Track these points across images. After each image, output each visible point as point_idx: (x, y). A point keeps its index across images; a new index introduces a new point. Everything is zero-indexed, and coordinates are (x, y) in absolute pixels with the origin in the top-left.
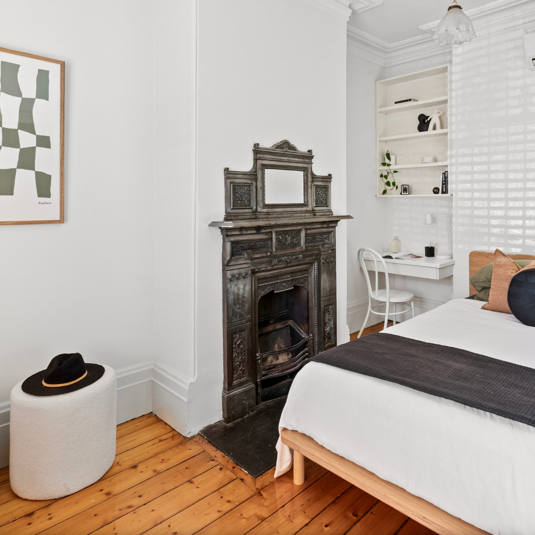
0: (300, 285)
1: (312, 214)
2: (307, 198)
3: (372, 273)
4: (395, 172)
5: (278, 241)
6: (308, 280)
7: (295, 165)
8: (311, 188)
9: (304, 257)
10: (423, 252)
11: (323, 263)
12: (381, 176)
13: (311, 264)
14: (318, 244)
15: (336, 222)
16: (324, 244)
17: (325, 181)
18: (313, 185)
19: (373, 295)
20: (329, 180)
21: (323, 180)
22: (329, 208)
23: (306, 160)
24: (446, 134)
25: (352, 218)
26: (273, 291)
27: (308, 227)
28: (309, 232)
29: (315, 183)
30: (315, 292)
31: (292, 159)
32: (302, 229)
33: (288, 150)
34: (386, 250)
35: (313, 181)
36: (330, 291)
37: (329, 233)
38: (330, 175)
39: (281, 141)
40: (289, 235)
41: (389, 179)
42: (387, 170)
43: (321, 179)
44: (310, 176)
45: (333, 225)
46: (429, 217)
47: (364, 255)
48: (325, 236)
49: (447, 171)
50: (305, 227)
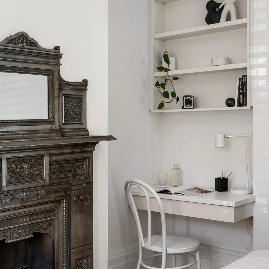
0: (42, 232)
1: (59, 134)
2: (52, 113)
3: (143, 213)
4: (175, 78)
5: (11, 172)
6: (53, 225)
7: (35, 66)
8: (58, 98)
9: (48, 193)
10: (212, 185)
11: (75, 201)
12: (157, 84)
13: (59, 202)
14: (68, 175)
15: (94, 144)
16: (77, 174)
17: (78, 90)
18: (61, 95)
19: (145, 242)
20: (83, 87)
21: (75, 87)
22: (83, 126)
23: (51, 61)
24: (244, 25)
25: (114, 139)
26: (4, 240)
27: (54, 151)
28: (55, 158)
29: (64, 92)
30: (63, 240)
31: (31, 58)
32: (44, 155)
33: (25, 46)
34: (162, 183)
35: (60, 90)
36: (84, 239)
37: (83, 160)
38: (85, 81)
39: (16, 34)
40: (27, 164)
41: (167, 89)
42: (164, 77)
43: (72, 87)
44: (56, 82)
45: (89, 149)
46: (220, 138)
47: (133, 189)
48: (77, 164)
49: (246, 76)
50: (49, 152)
